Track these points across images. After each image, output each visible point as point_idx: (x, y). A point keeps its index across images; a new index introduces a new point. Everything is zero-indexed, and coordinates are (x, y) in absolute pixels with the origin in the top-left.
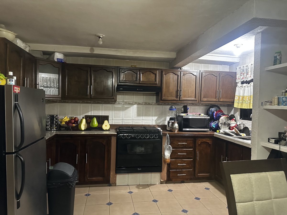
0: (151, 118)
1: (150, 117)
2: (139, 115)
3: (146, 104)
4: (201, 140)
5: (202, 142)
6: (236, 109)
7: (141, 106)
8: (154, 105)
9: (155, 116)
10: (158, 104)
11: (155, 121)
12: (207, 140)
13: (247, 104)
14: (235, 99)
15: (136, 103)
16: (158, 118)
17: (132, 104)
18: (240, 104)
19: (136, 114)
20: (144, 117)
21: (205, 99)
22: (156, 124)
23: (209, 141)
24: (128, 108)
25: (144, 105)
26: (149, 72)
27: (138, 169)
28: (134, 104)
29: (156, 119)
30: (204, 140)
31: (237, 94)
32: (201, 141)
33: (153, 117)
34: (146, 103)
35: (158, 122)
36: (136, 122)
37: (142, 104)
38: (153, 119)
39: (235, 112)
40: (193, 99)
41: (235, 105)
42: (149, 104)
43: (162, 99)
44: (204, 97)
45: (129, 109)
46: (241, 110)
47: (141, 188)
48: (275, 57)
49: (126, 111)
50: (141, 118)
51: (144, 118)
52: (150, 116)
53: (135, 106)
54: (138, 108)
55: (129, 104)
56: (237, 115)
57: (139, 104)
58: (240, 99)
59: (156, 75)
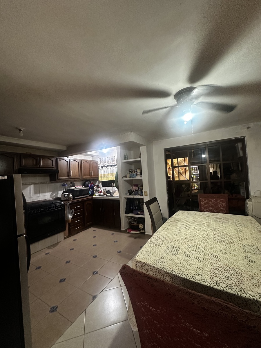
0: (46, 194)
2: (36, 193)
3: (41, 183)
6: (99, 182)
7: (36, 185)
8: (48, 183)
10: (52, 183)
11: (50, 196)
13: (106, 178)
14: (99, 176)
15: (32, 183)
16: (52, 193)
17: (30, 185)
18: (102, 179)
19: (33, 192)
20: (40, 194)
21: (84, 177)
26: (47, 158)
31: (99, 173)
32: (87, 203)
33: (49, 193)
35: (52, 196)
37: (38, 184)
39: (99, 183)
40: (78, 177)
41: (100, 179)
42: (44, 183)
43: (59, 178)
44: (84, 176)
46: (102, 182)
47: (52, 248)
48: (125, 156)
50: (38, 195)
52: (46, 192)
53: (32, 186)
54: (34, 187)
55: (26, 184)
56: (100, 185)
58: (102, 176)
59: (52, 161)
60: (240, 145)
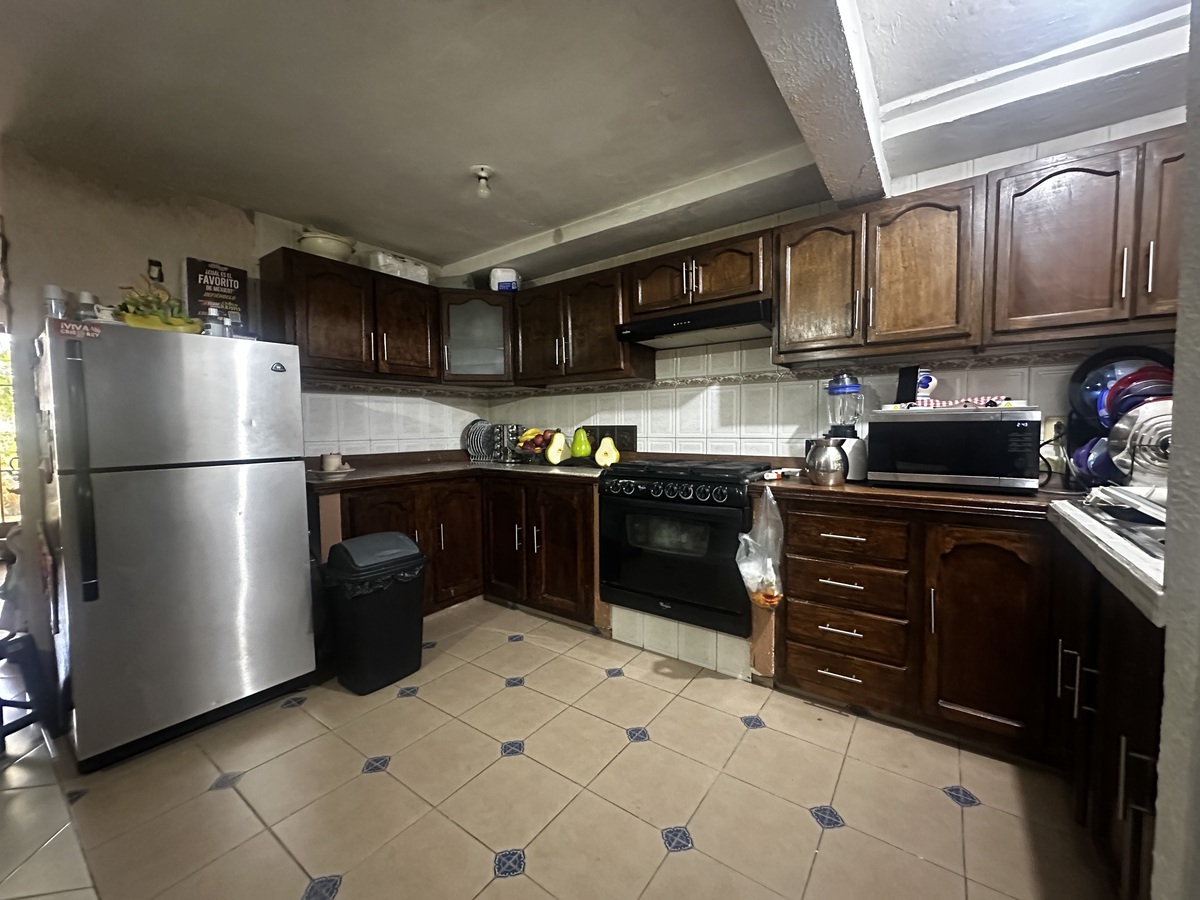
1: (765, 427)
2: (726, 422)
3: (751, 379)
4: (958, 535)
5: (963, 542)
7: (733, 389)
8: (782, 380)
9: (786, 423)
10: (801, 377)
11: (789, 443)
12: (1001, 537)
15: (715, 379)
16: (798, 429)
17: (704, 384)
19: (716, 417)
20: (743, 428)
21: (1024, 321)
22: (791, 452)
23: (1016, 545)
24: (692, 397)
25: (745, 382)
26: (729, 253)
27: (662, 604)
28: (711, 384)
29: (790, 435)
30: (980, 536)
32: (957, 539)
33: (781, 428)
34: (749, 376)
36: (717, 448)
37: (736, 382)
38: (781, 435)
40: (942, 327)
42: (763, 379)
45: (693, 403)
49: (685, 408)
50: (734, 431)
51: (745, 431)
52: (767, 424)
53: (714, 390)
54: (722, 395)
55: (695, 383)
57: (726, 381)
59: (752, 256)
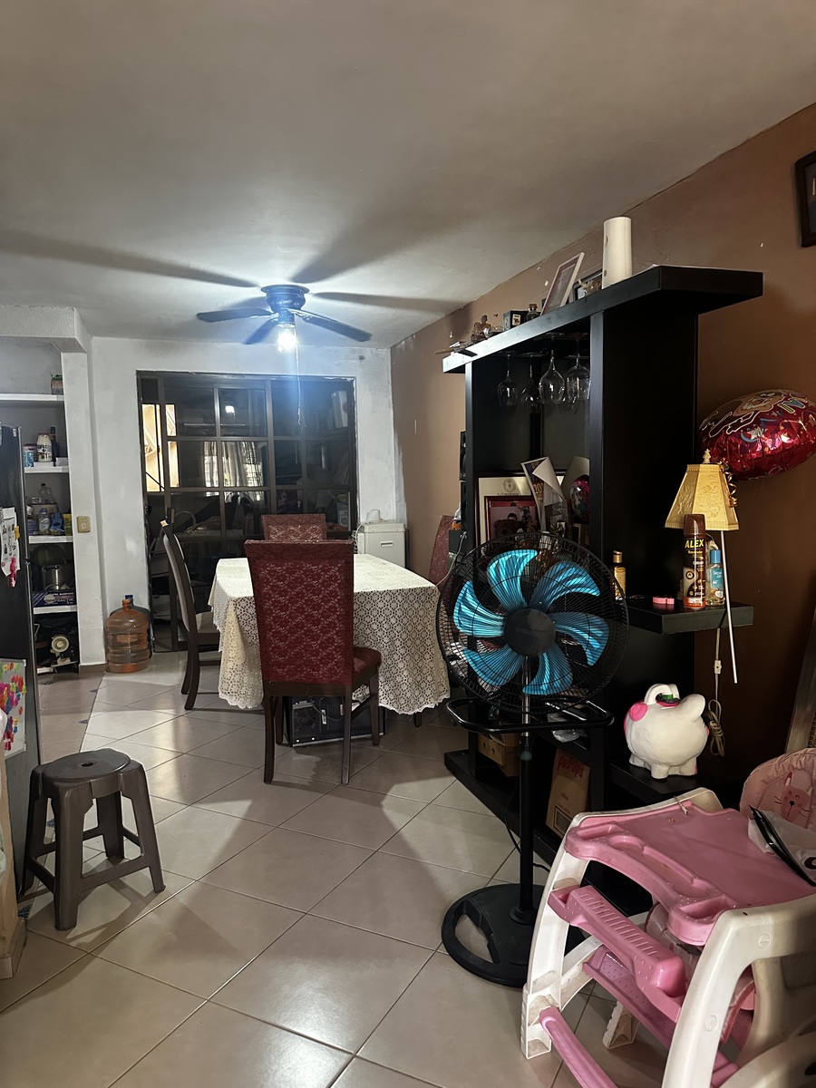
60: (342, 398)
